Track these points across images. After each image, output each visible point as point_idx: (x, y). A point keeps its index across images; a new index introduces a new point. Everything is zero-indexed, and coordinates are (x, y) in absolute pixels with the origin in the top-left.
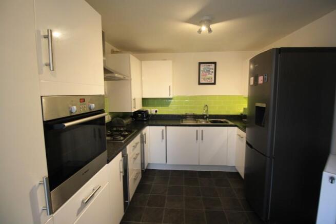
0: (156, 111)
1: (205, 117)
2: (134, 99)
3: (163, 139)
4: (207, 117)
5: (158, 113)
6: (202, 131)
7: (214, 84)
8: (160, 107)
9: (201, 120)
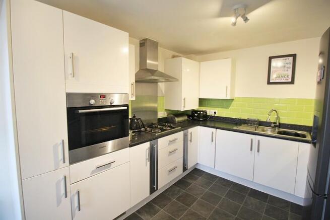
0: (215, 113)
1: (273, 125)
2: (184, 99)
3: (212, 141)
4: (276, 126)
5: (216, 115)
6: (259, 141)
7: (292, 82)
8: (220, 109)
9: (266, 128)
